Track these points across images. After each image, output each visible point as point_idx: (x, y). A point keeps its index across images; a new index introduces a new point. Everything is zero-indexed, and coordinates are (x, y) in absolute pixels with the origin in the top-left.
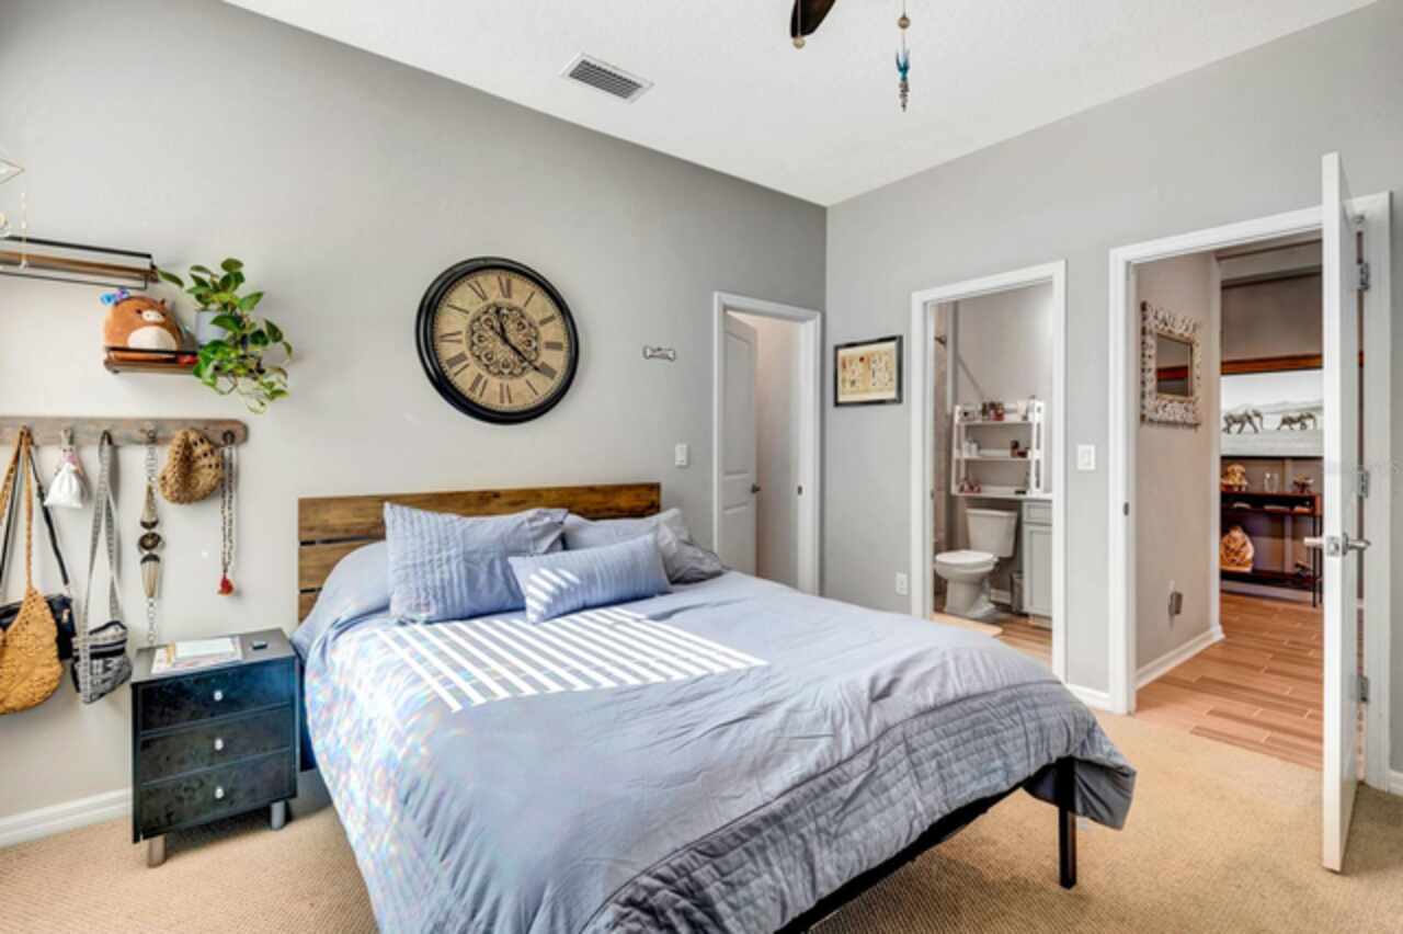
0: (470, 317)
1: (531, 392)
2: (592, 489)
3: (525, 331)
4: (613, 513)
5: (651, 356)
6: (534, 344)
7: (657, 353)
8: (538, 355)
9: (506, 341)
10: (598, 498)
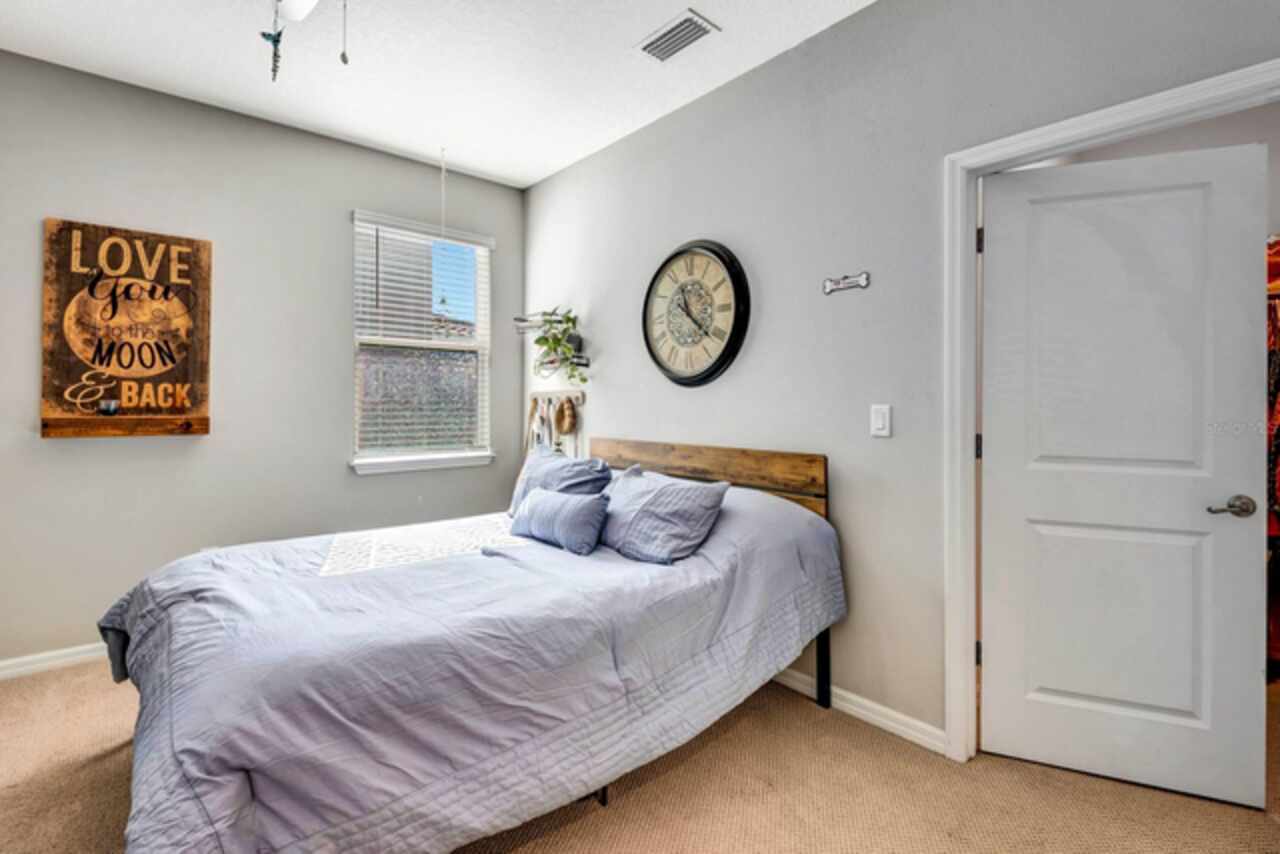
0: (668, 300)
1: (706, 356)
2: (744, 453)
3: (703, 300)
4: (766, 483)
5: (832, 291)
6: (709, 311)
7: (843, 284)
8: (712, 320)
9: (689, 314)
10: (750, 463)
